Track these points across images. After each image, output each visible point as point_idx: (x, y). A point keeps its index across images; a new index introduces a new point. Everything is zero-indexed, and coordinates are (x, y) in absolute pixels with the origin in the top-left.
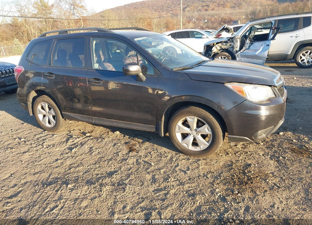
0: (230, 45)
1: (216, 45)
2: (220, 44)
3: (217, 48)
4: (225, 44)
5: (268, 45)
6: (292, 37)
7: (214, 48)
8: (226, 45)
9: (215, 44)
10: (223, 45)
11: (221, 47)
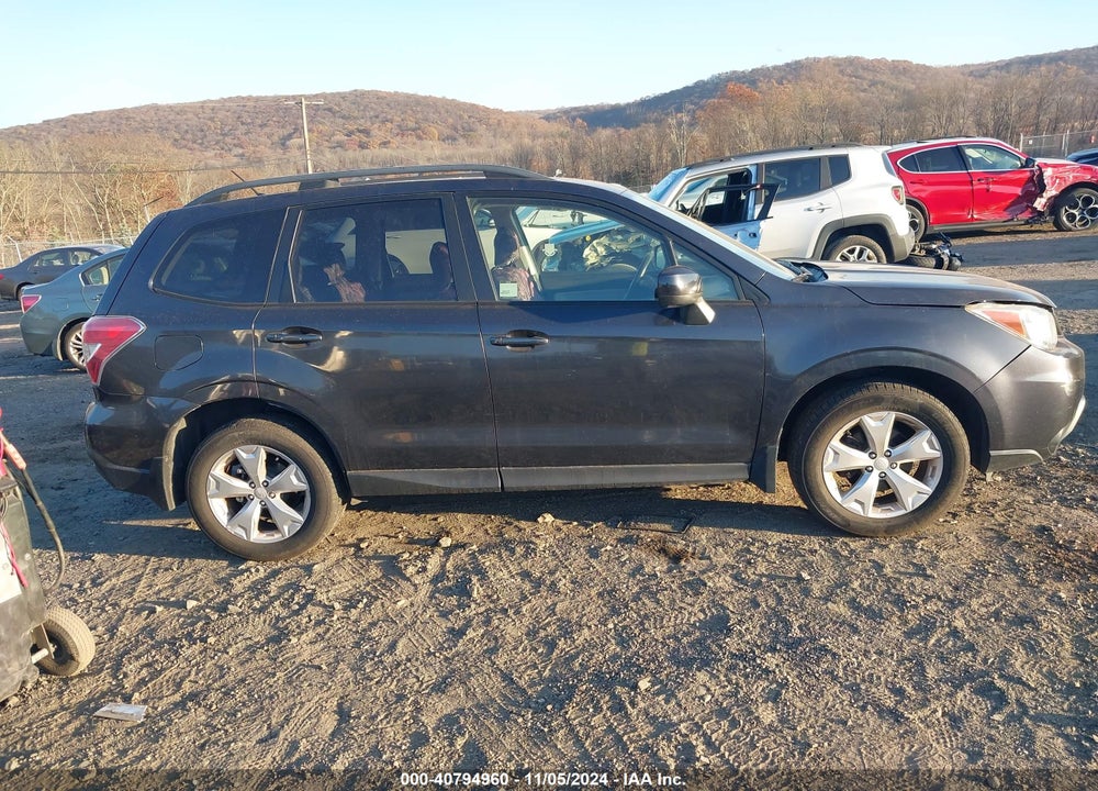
0: (638, 240)
1: (594, 242)
2: (604, 240)
3: (596, 251)
4: (620, 237)
5: (755, 235)
6: (809, 210)
7: (587, 251)
8: (626, 240)
9: (588, 238)
10: (613, 240)
11: (607, 248)
